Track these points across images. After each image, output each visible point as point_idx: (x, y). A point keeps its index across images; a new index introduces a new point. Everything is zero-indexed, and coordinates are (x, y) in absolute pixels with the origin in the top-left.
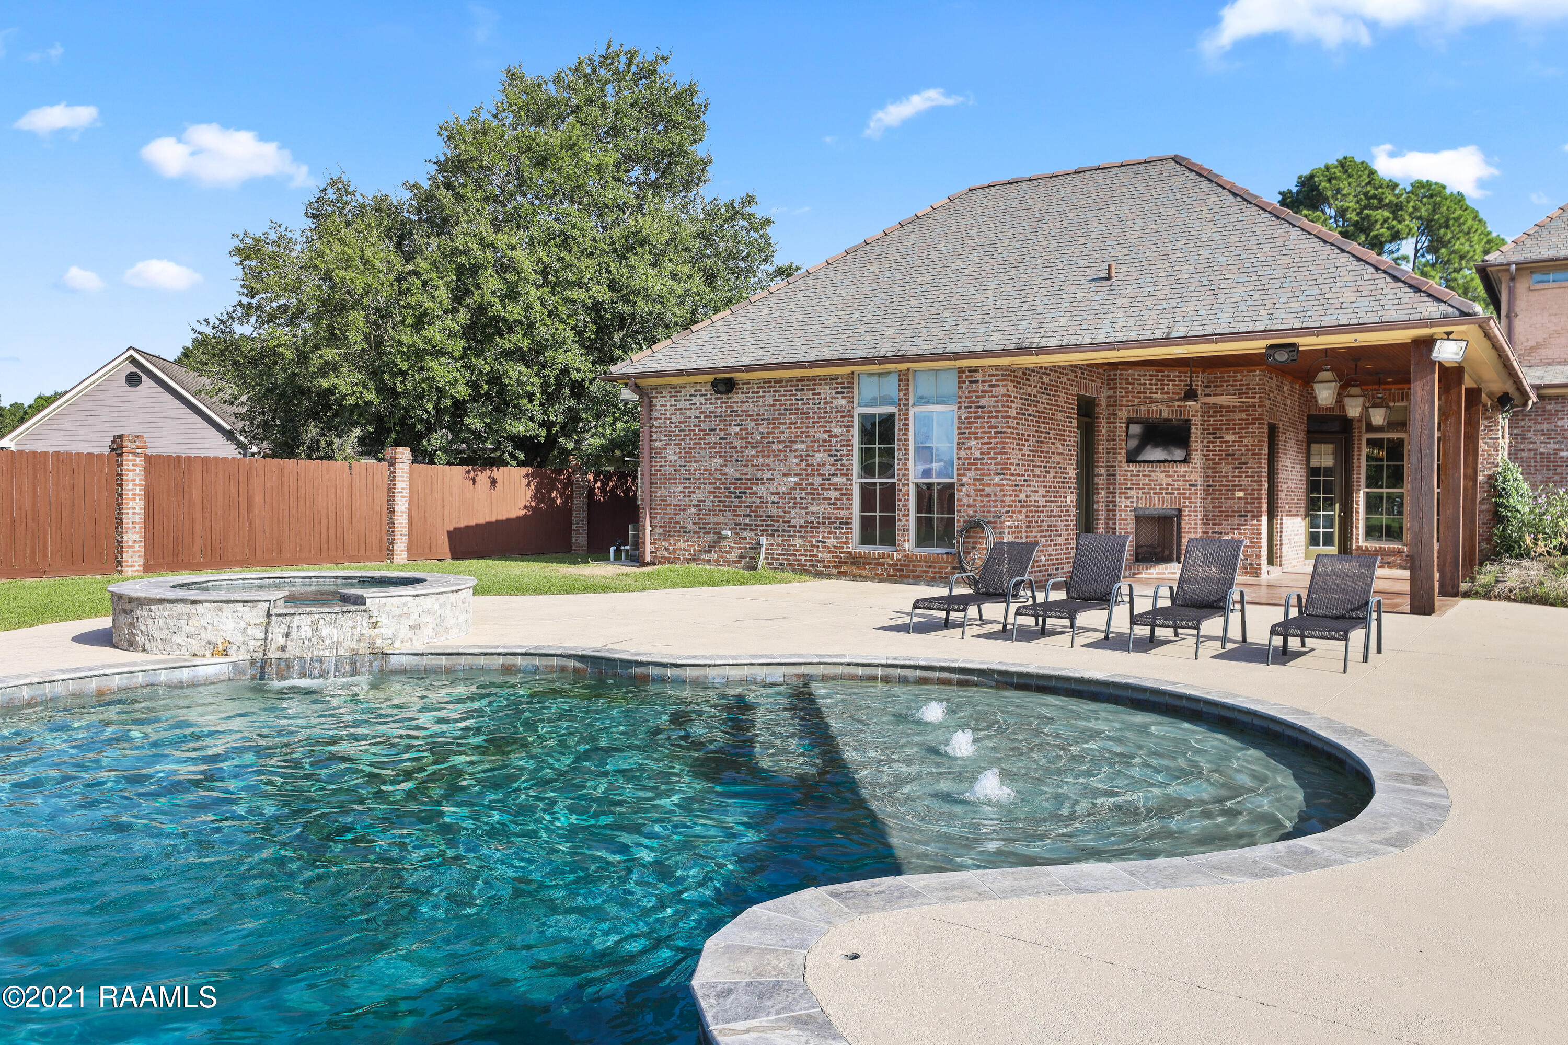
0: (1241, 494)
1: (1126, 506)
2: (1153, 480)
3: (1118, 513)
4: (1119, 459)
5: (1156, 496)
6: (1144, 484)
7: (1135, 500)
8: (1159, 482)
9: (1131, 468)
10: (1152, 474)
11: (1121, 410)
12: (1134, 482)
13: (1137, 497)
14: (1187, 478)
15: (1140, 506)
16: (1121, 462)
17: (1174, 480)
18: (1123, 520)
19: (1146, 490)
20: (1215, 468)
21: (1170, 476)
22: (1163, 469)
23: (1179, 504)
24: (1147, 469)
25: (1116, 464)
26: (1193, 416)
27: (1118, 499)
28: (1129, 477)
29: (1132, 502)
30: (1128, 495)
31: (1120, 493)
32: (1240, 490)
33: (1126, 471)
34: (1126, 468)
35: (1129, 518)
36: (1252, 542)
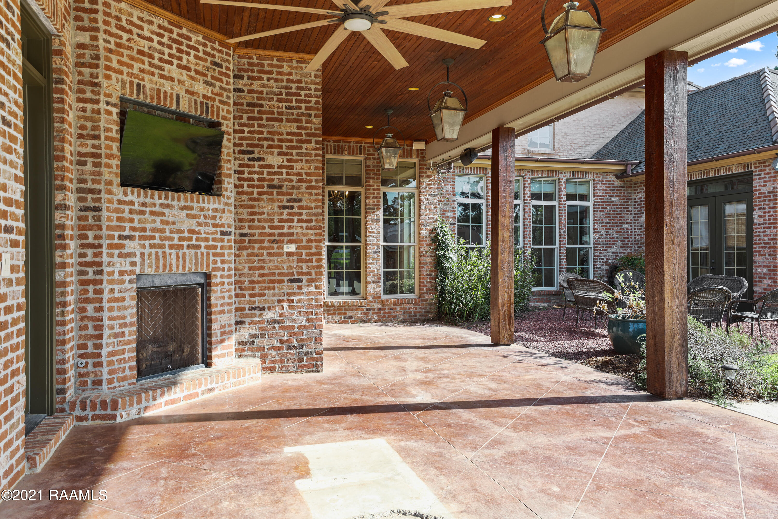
0: (292, 248)
1: (122, 273)
2: (167, 223)
3: (106, 287)
4: (106, 177)
5: (173, 251)
6: (153, 230)
7: (138, 259)
8: (177, 226)
9: (130, 198)
10: (167, 211)
11: (108, 77)
12: (136, 224)
13: (142, 254)
14: (218, 221)
15: (147, 270)
16: (110, 183)
17: (199, 224)
18: (116, 300)
19: (157, 241)
20: (252, 207)
21: (194, 217)
22: (182, 203)
23: (208, 265)
24: (158, 202)
25: (101, 187)
26: (224, 118)
27: (105, 259)
28: (126, 215)
29: (133, 264)
30: (126, 251)
31: (110, 246)
32: (290, 242)
33: (120, 202)
34: (121, 197)
35: (127, 295)
36: (309, 320)
